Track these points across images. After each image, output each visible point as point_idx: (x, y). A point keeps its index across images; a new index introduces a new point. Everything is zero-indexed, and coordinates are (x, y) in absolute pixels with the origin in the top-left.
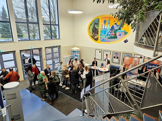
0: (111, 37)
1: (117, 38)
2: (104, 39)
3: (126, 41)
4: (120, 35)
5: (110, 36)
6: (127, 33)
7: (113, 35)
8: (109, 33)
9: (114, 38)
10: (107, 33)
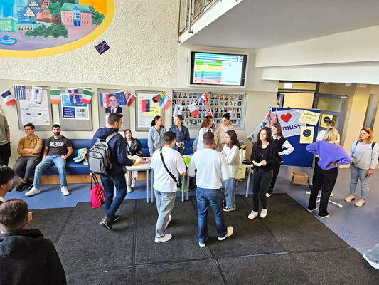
0: (40, 29)
1: (65, 33)
2: (6, 38)
3: (102, 48)
4: (77, 23)
5: (34, 26)
6: (102, 16)
7: (47, 20)
8: (29, 13)
9: (56, 35)
10: (15, 10)
